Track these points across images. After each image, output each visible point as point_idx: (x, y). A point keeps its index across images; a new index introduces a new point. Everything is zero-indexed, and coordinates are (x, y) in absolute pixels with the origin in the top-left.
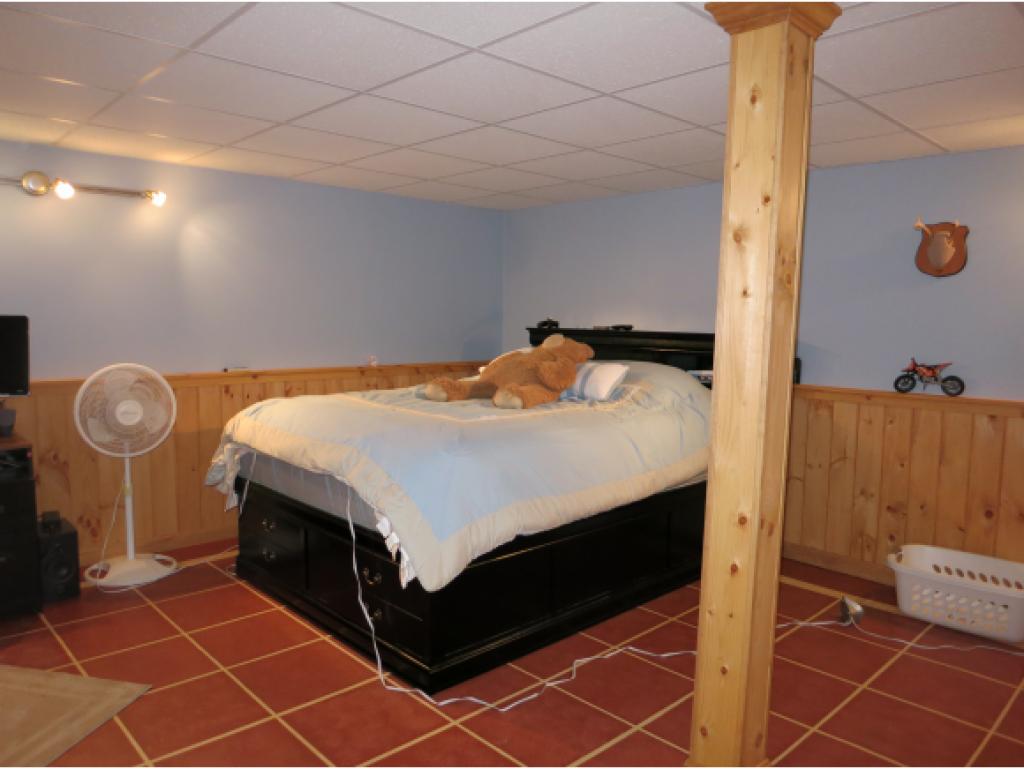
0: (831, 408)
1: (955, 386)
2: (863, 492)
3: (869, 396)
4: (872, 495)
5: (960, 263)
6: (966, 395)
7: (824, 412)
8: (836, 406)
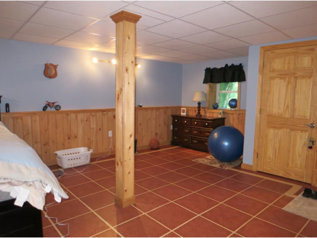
0: (22, 119)
1: (58, 107)
2: (36, 142)
3: (35, 113)
4: (39, 142)
5: (55, 75)
6: (61, 110)
7: (20, 120)
8: (24, 118)
